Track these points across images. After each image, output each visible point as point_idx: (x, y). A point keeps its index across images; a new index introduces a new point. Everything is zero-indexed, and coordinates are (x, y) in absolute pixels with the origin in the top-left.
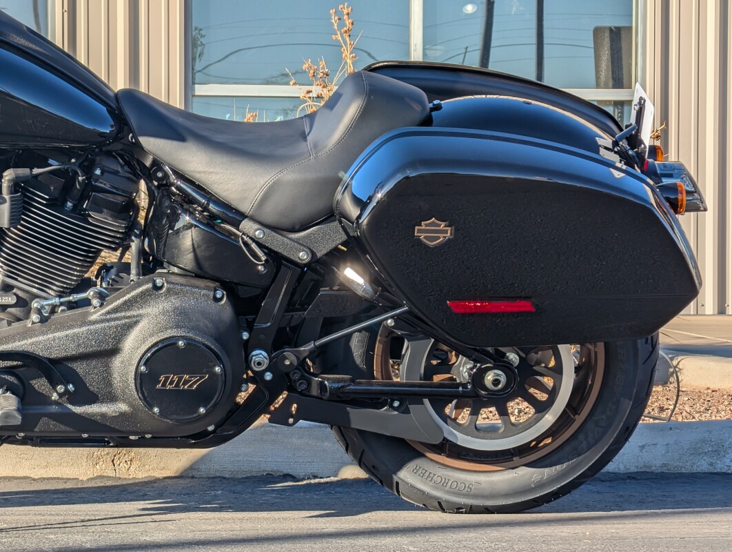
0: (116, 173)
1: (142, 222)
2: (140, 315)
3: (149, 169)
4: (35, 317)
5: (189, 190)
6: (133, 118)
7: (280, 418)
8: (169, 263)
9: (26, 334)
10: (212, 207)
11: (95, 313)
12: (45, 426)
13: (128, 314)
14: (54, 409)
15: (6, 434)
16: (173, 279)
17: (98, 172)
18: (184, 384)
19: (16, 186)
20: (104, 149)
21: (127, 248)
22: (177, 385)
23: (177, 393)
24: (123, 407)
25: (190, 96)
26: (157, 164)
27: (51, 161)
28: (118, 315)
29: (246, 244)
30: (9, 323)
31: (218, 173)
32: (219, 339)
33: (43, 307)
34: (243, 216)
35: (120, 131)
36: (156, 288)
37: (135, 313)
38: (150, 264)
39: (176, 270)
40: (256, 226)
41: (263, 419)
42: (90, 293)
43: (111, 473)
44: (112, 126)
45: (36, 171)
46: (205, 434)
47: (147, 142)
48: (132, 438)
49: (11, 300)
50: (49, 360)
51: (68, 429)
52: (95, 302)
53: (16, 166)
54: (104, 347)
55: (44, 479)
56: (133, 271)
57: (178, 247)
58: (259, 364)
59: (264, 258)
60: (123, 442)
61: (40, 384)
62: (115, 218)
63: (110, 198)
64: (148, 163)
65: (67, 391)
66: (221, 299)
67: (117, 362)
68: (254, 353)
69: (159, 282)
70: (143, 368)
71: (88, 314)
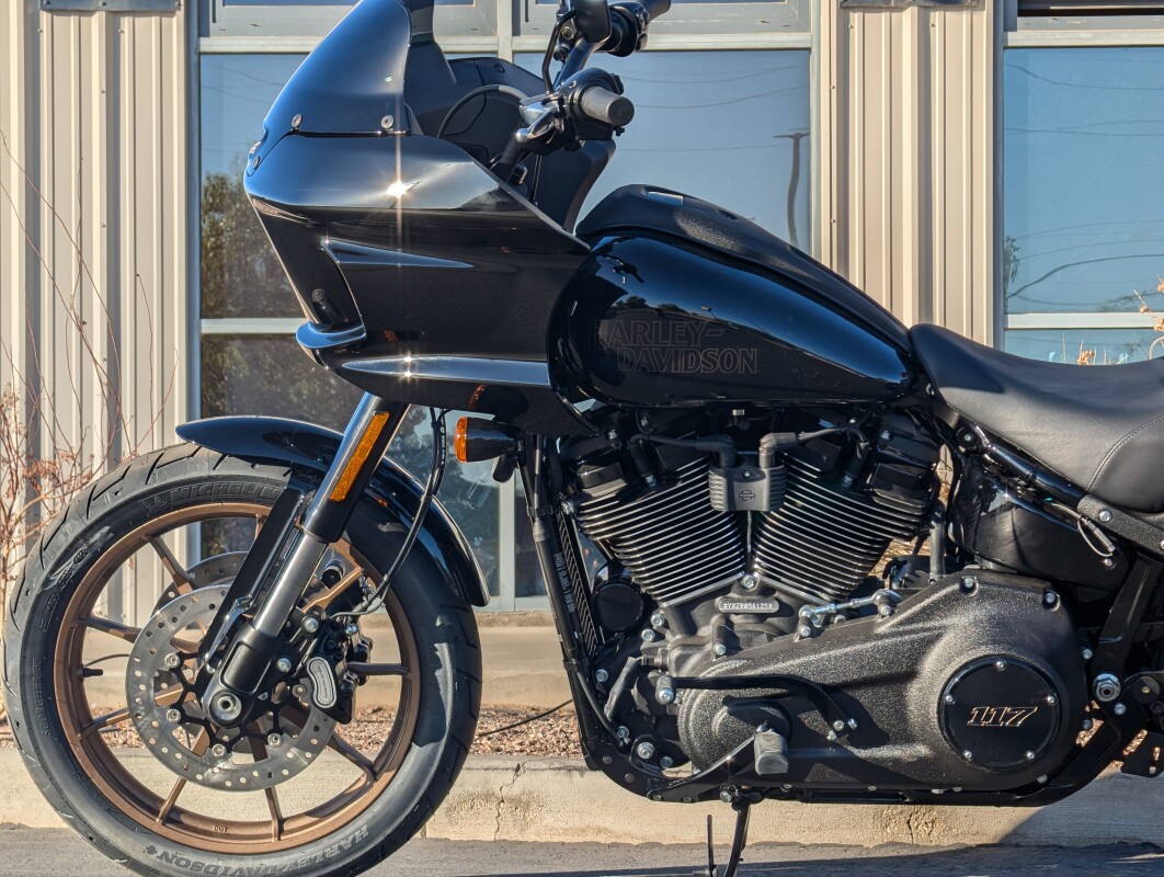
0: (909, 437)
1: (945, 503)
2: (945, 627)
3: (953, 431)
4: (803, 630)
5: (1008, 458)
6: (932, 364)
7: (1138, 765)
8: (982, 557)
9: (793, 652)
10: (1039, 480)
11: (882, 624)
12: (818, 775)
13: (928, 625)
14: (831, 752)
15: (769, 785)
16: (988, 577)
17: (885, 436)
18: (1005, 720)
19: (777, 456)
20: (894, 405)
21: (924, 537)
22: (996, 720)
23: (996, 732)
24: (922, 750)
25: (1002, 330)
26: (965, 424)
27: (823, 423)
28: (914, 626)
29: (1086, 530)
30: (770, 638)
31: (1047, 435)
32: (1051, 658)
33: (813, 616)
34: (1083, 492)
35: (914, 381)
36: (965, 590)
37: (937, 624)
38: (956, 558)
39: (991, 565)
40: (1101, 506)
41: (1115, 767)
42: (876, 597)
43: (906, 839)
44: (904, 375)
45: (804, 436)
46: (1035, 786)
47: (950, 394)
48: (935, 791)
49: (772, 607)
50: (825, 687)
51: (850, 779)
52: (883, 609)
53: (777, 430)
54: (895, 669)
55: (817, 845)
56: (934, 567)
57: (993, 534)
58: (1107, 692)
59: (1111, 549)
60: (923, 798)
61: (812, 719)
62: (909, 496)
63: (902, 469)
64: (952, 423)
65: (847, 727)
66: (1054, 604)
67: (913, 691)
68: (1100, 677)
69: (968, 582)
70: (948, 698)
71: (873, 625)
